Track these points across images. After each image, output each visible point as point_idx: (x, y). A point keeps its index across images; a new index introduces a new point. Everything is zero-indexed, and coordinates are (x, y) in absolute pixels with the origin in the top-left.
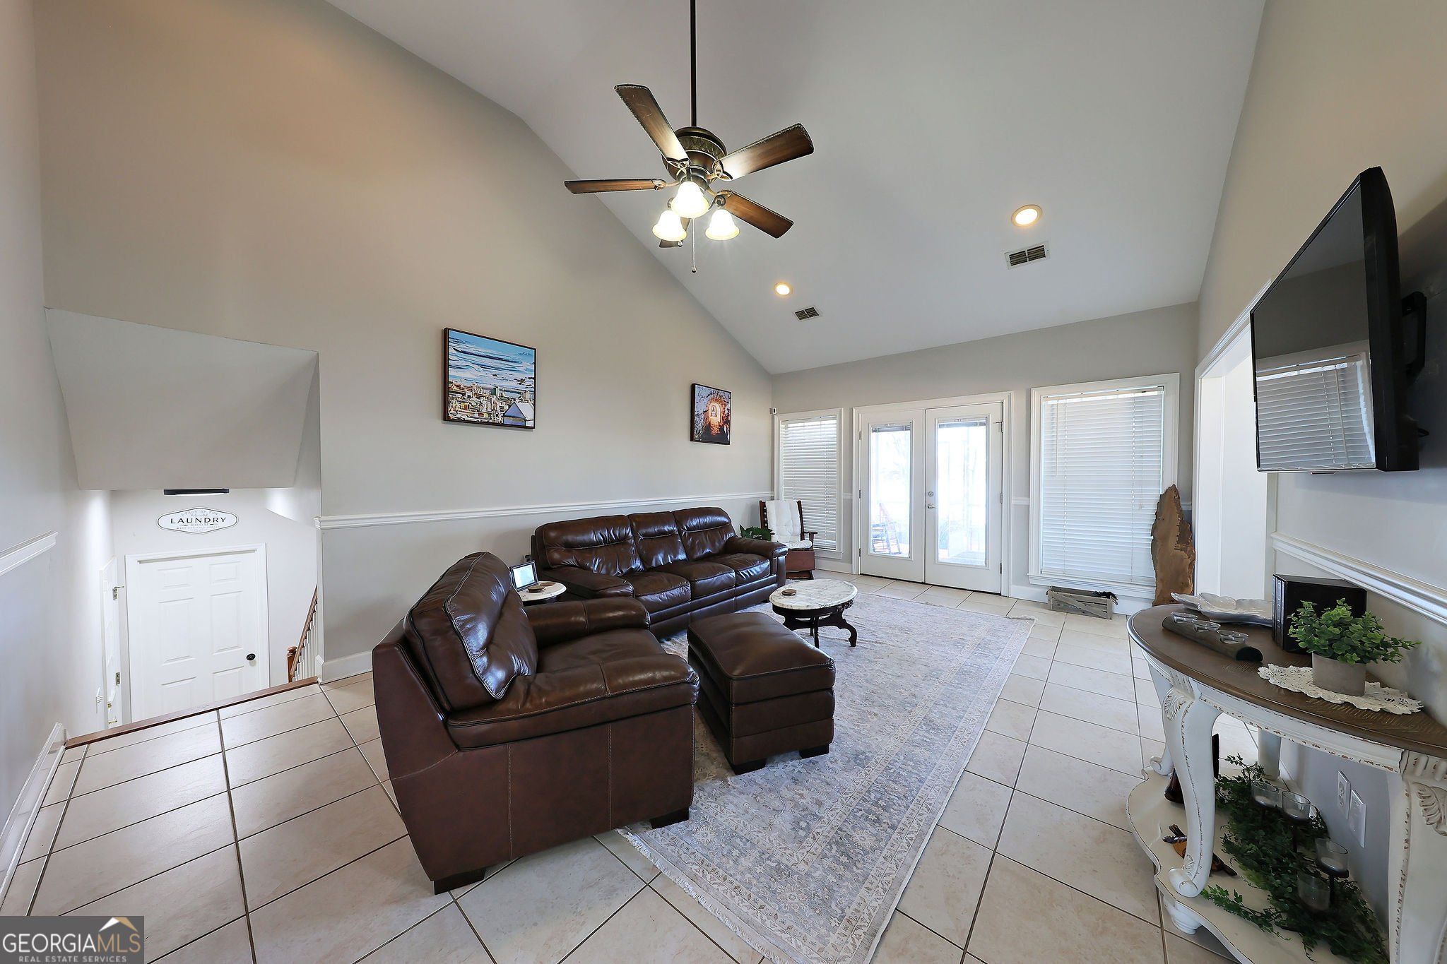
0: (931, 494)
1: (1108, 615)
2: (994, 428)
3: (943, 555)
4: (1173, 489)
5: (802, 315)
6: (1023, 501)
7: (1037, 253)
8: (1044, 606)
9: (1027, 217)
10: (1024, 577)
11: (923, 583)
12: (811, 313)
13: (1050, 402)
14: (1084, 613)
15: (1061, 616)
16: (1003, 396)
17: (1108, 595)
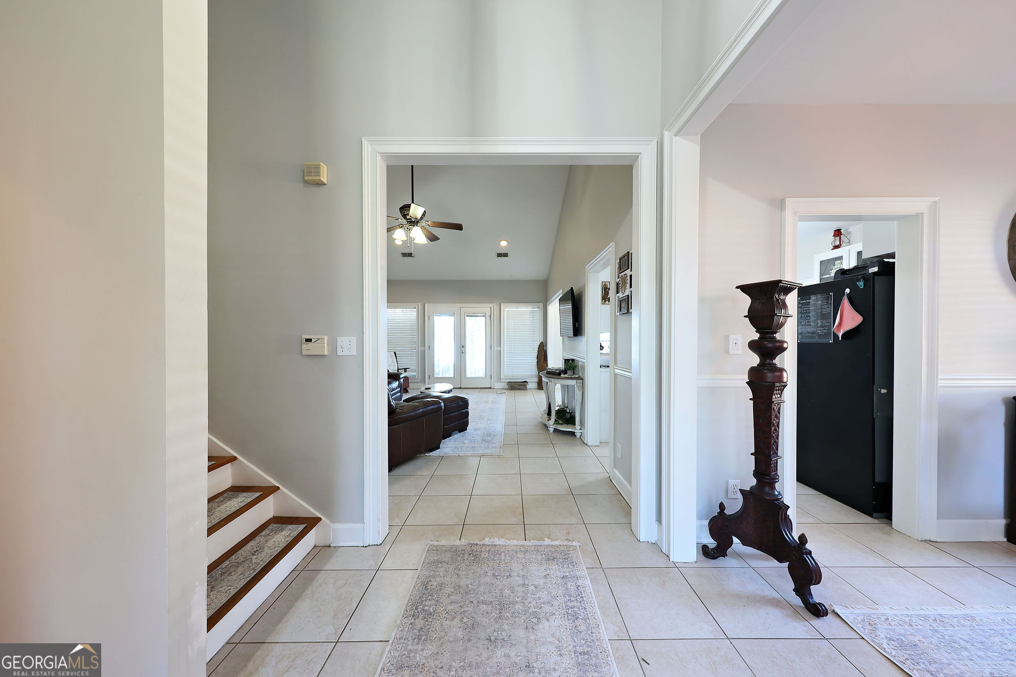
0: (463, 347)
1: (526, 389)
2: (488, 318)
3: (469, 375)
4: (542, 343)
5: (404, 255)
6: (499, 349)
7: (506, 255)
8: (507, 389)
9: (504, 243)
10: (499, 379)
11: (460, 388)
12: (410, 255)
13: (507, 309)
14: (519, 389)
15: (513, 392)
16: (491, 305)
17: (526, 382)
